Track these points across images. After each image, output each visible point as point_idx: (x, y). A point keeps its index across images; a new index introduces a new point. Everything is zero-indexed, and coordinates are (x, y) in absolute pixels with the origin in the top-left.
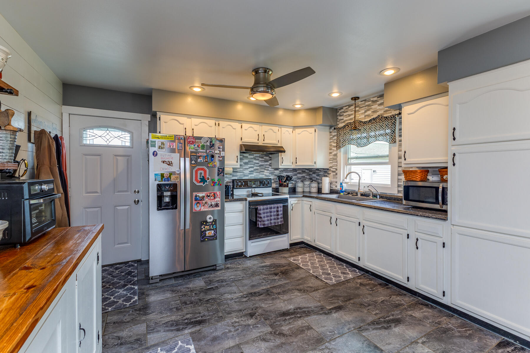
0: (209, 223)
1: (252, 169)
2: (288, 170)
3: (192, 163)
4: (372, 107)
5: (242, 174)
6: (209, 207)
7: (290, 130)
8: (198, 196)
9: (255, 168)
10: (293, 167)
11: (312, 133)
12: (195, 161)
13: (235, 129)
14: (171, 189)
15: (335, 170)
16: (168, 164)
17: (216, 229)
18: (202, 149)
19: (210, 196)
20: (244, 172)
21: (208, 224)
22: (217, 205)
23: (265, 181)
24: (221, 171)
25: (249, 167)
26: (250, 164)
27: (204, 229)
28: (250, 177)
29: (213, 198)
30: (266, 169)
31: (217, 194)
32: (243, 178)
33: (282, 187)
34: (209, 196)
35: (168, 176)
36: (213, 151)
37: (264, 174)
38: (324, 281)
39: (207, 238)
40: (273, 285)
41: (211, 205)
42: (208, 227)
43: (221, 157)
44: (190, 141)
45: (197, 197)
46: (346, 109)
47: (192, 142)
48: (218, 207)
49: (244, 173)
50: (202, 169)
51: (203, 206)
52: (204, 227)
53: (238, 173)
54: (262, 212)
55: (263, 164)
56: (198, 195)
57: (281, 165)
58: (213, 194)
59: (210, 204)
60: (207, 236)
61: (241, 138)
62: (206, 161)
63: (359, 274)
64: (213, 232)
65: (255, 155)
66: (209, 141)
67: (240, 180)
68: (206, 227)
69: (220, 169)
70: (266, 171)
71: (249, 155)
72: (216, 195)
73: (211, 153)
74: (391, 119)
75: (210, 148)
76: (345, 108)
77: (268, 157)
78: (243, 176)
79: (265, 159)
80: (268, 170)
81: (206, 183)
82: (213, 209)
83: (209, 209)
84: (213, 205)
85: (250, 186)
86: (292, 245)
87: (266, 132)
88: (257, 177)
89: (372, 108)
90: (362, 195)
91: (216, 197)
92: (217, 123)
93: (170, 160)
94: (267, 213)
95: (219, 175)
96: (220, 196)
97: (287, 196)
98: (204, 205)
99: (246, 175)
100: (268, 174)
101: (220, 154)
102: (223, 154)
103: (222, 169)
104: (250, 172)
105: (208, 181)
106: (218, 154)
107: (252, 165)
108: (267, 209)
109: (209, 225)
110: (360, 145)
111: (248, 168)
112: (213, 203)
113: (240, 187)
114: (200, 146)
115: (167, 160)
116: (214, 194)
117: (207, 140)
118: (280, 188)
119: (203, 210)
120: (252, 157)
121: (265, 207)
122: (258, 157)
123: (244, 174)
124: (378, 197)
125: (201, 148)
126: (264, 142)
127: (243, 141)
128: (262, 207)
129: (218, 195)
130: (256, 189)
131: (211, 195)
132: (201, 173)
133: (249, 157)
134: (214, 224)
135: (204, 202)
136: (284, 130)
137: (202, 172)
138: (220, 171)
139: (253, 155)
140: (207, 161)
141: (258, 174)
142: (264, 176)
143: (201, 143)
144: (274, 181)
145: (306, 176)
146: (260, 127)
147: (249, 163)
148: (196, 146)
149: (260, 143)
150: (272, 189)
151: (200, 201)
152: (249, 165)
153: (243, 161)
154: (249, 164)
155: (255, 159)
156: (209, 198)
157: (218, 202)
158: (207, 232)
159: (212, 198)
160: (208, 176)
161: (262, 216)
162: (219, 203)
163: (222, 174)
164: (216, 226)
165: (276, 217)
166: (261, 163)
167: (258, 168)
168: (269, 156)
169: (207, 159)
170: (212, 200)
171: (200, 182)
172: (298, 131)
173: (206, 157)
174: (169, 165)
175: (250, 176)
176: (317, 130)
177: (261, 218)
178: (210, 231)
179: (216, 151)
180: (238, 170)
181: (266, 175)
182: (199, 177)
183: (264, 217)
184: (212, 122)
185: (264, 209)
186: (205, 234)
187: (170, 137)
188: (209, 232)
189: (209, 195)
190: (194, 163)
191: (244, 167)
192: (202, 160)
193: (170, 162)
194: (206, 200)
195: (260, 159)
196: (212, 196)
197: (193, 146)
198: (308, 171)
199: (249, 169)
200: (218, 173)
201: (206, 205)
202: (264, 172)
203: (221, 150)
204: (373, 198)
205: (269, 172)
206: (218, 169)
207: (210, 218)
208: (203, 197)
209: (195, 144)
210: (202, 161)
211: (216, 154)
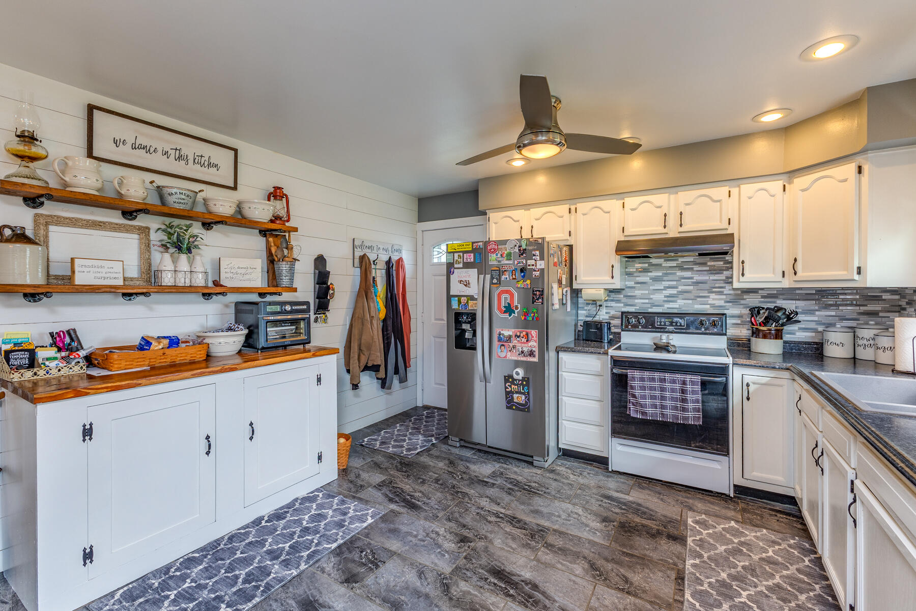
0: (518, 381)
1: (674, 291)
2: (798, 292)
3: (494, 282)
5: (647, 301)
6: (519, 354)
7: (775, 186)
8: (503, 334)
9: (681, 288)
11: (845, 180)
12: (497, 279)
13: (609, 212)
14: (469, 320)
16: (465, 285)
17: (528, 393)
18: (507, 260)
19: (520, 336)
20: (651, 296)
21: (515, 382)
22: (531, 354)
23: (703, 318)
24: (539, 295)
25: (664, 287)
26: (668, 281)
27: (510, 389)
28: (668, 308)
29: (526, 340)
30: (714, 290)
31: (532, 335)
32: (650, 310)
34: (519, 337)
35: (466, 301)
36: (524, 262)
37: (710, 302)
39: (516, 406)
41: (522, 352)
42: (516, 387)
43: (537, 270)
44: (491, 249)
45: (501, 336)
47: (494, 249)
48: (534, 356)
49: (651, 299)
50: (507, 292)
51: (510, 351)
52: (511, 386)
53: (637, 299)
55: (705, 278)
56: (502, 332)
57: (739, 281)
58: (524, 333)
59: (521, 350)
60: (515, 402)
61: (623, 228)
62: (513, 279)
64: (523, 397)
65: (681, 260)
66: (517, 246)
67: (636, 314)
68: (513, 386)
69: (536, 291)
70: (713, 296)
71: (665, 261)
72: (530, 336)
73: (522, 264)
75: (520, 256)
77: (722, 263)
78: (649, 306)
79: (710, 266)
80: (721, 293)
81: (513, 314)
82: (524, 359)
83: (519, 358)
84: (525, 352)
85: (658, 328)
86: (742, 491)
87: (687, 204)
88: (683, 309)
91: (530, 340)
93: (467, 280)
94: (651, 388)
95: (535, 302)
96: (536, 337)
97: (728, 360)
98: (512, 349)
99: (656, 304)
100: (723, 301)
101: (536, 266)
102: (540, 265)
103: (539, 291)
104: (666, 297)
105: (516, 311)
106: (533, 265)
107: (675, 283)
108: (653, 380)
109: (517, 385)
111: (662, 288)
112: (525, 349)
113: (635, 328)
114: (505, 255)
115: (463, 279)
116: (527, 334)
117: (515, 244)
118: (753, 339)
119: (510, 358)
120: (674, 264)
121: (646, 374)
122: (691, 263)
123: (651, 301)
125: (506, 258)
126: (681, 229)
127: (626, 233)
128: (637, 374)
129: (533, 337)
130: (672, 336)
131: (522, 335)
132: (506, 298)
133: (663, 265)
134: (526, 385)
135: (511, 345)
136: (748, 189)
137: (507, 296)
138: (536, 295)
139: (677, 260)
140: (515, 279)
141: (690, 302)
142: (708, 306)
143: (506, 250)
144: (742, 322)
145: (881, 311)
146: (672, 196)
147: (665, 278)
148: (499, 255)
150: (728, 339)
151: (505, 342)
152: (663, 283)
153: (649, 274)
154: (664, 281)
155: (681, 268)
156: (518, 339)
157: (534, 349)
158: (514, 395)
159: (524, 340)
160: (516, 303)
162: (536, 350)
163: (540, 300)
164: (528, 389)
166: (697, 278)
167: (691, 288)
168: (725, 258)
169: (515, 275)
170: (524, 343)
171: (505, 312)
172: (801, 181)
173: (514, 271)
174: (466, 285)
175: (667, 306)
176: (866, 168)
178: (520, 395)
179: (528, 261)
180: (637, 293)
181: (713, 306)
182: (503, 304)
184: (564, 209)
186: (513, 398)
187: (467, 247)
188: (517, 395)
189: (518, 334)
190: (496, 282)
191: (651, 288)
192: (507, 276)
193: (468, 282)
194: (515, 342)
195: (696, 268)
196: (523, 337)
197: (494, 255)
199: (664, 292)
200: (533, 298)
201: (515, 351)
202: (708, 297)
203: (538, 257)
205: (724, 297)
206: (533, 291)
207: (518, 374)
208: (510, 337)
209: (497, 252)
210: (508, 279)
211: (529, 265)
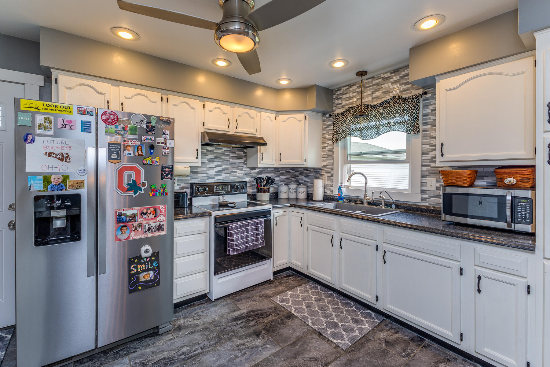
0: (145, 259)
1: (220, 169)
2: (268, 169)
3: (112, 157)
4: (383, 86)
5: (205, 175)
6: (146, 232)
7: (273, 116)
8: (125, 214)
9: (224, 167)
10: (276, 165)
11: (301, 121)
12: (117, 154)
13: (194, 109)
14: (68, 204)
15: (330, 169)
16: (59, 159)
17: (158, 267)
18: (132, 134)
19: (147, 213)
20: (208, 172)
21: (142, 261)
22: (160, 228)
23: (238, 185)
24: (168, 171)
25: (215, 166)
26: (217, 162)
27: (135, 270)
28: (217, 179)
29: (154, 216)
30: (239, 168)
31: (160, 210)
32: (207, 181)
33: (260, 193)
34: (145, 214)
35: (60, 180)
36: (153, 139)
37: (237, 175)
38: (333, 343)
39: (141, 285)
40: (254, 360)
41: (149, 229)
42: (144, 265)
43: (167, 148)
44: (108, 119)
45: (122, 217)
46: (345, 89)
47: (112, 120)
48: (163, 230)
49: (208, 173)
50: (132, 168)
51: (134, 230)
52: (136, 268)
53: (199, 174)
54: (234, 232)
55: (235, 161)
56: (123, 212)
57: (260, 163)
58: (152, 209)
59: (147, 227)
60: (142, 282)
61: (204, 123)
62: (139, 155)
63: (376, 320)
64: (152, 273)
65: (224, 149)
66: (145, 122)
67: (201, 184)
68: (139, 267)
69: (166, 168)
70: (238, 171)
71: (215, 149)
72: (158, 211)
73: (150, 141)
74: (412, 101)
75: (147, 133)
76: (343, 89)
77: (242, 153)
78: (206, 178)
79: (237, 154)
80: (242, 170)
81: (139, 192)
82: (152, 235)
83: (146, 236)
84: (152, 228)
85: (216, 193)
87: (239, 116)
88: (225, 179)
89: (382, 88)
90: (369, 203)
91: (158, 215)
92: (165, 97)
93: (65, 151)
94: (242, 232)
95: (164, 178)
96: (165, 211)
97: (270, 206)
98: (136, 228)
99: (211, 177)
100: (243, 175)
101: (166, 144)
102: (170, 143)
103: (168, 168)
104: (216, 172)
105: (143, 188)
106: (162, 143)
107: (220, 163)
108: (242, 226)
109: (145, 263)
110: (366, 137)
111: (214, 166)
112: (153, 225)
113: (202, 195)
114: (128, 129)
115: (57, 151)
116: (155, 210)
117: (142, 119)
118: (259, 195)
119: (135, 238)
120: (220, 151)
121: (239, 224)
122: (229, 152)
123: (208, 175)
124: (394, 206)
125: (129, 132)
126: (237, 131)
127: (206, 127)
128: (234, 225)
129: (161, 211)
130: (225, 197)
131: (149, 212)
132: (130, 176)
133: (215, 152)
134: (155, 260)
135: (135, 224)
136: (264, 114)
137: (133, 173)
138: (165, 171)
139: (221, 149)
140: (141, 155)
141: (228, 175)
142: (236, 177)
143: (130, 124)
144: (250, 185)
145: (290, 177)
146: (232, 109)
147: (216, 160)
148: (120, 128)
149: (232, 131)
150: (248, 195)
151: (129, 222)
152: (215, 163)
153: (207, 157)
154: (215, 162)
155: (223, 154)
156: (144, 216)
157: (162, 223)
158: (140, 275)
159: (151, 216)
160: (142, 180)
161: (235, 237)
162: (165, 224)
163: (169, 177)
164: (158, 263)
165: (254, 237)
166: (232, 161)
167: (229, 166)
168: (243, 150)
169: (142, 151)
170: (152, 219)
171: (128, 190)
172: (283, 117)
173: (140, 147)
174: (62, 160)
175: (216, 178)
176: (307, 117)
177: (233, 240)
178: (147, 273)
179: (157, 138)
180: (199, 170)
181: (239, 177)
182: (125, 181)
183: (238, 239)
184: (156, 96)
185: (237, 228)
186: (138, 278)
187: (64, 109)
188: (144, 273)
189: (145, 211)
190: (116, 157)
191: (208, 166)
192: (132, 152)
193: (65, 155)
194: (141, 220)
195: (231, 155)
196: (150, 214)
197: (113, 127)
198: (293, 171)
199: (215, 169)
200: (162, 174)
201: (140, 229)
202: (236, 172)
203: (168, 136)
204: (386, 208)
205: (243, 172)
206: (162, 168)
207: (147, 251)
208: (134, 216)
209: (117, 124)
210: (132, 155)
211: (158, 143)
